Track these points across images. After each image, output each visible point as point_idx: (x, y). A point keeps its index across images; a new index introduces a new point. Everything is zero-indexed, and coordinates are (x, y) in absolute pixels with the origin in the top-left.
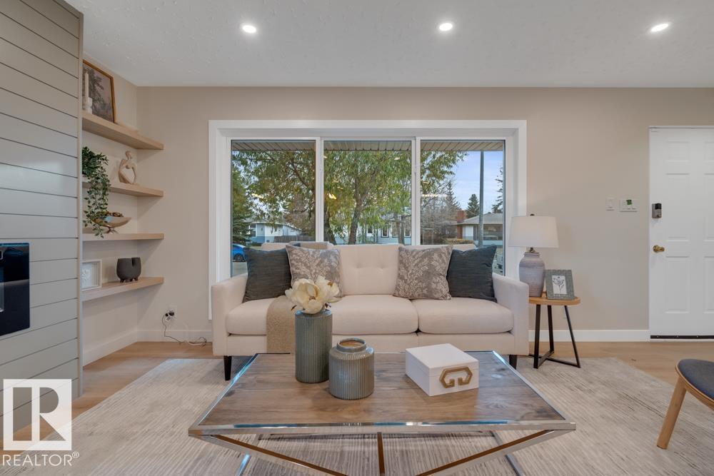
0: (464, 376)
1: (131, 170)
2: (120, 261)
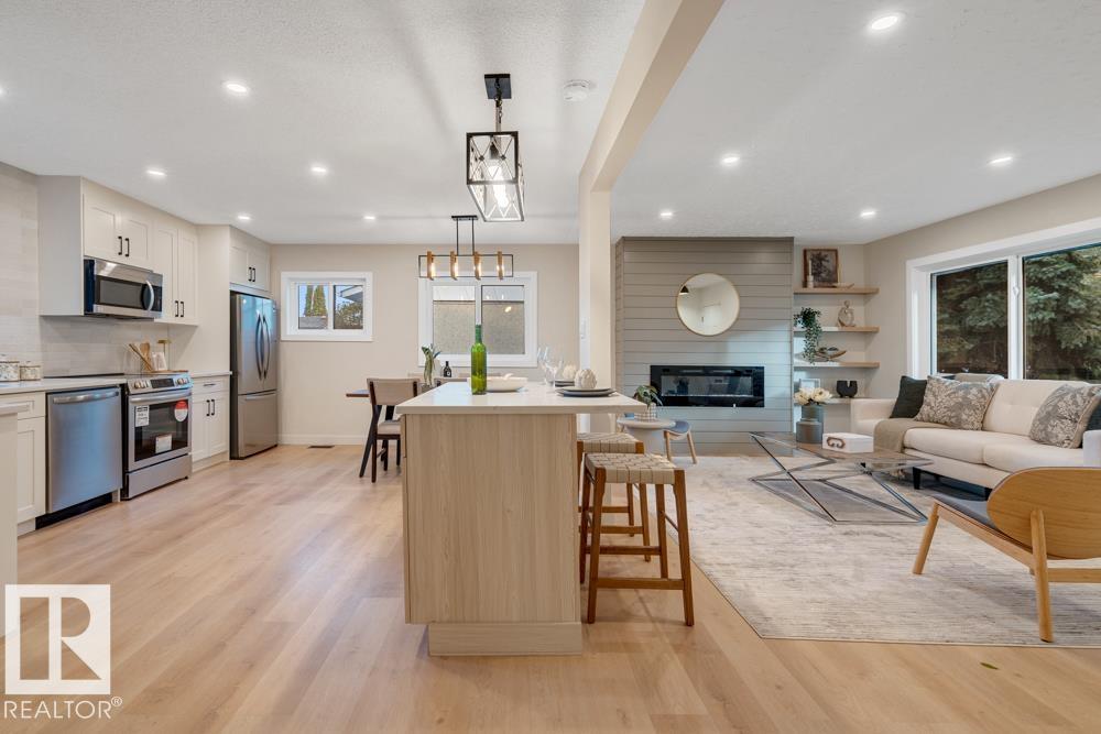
0: (840, 444)
1: (849, 315)
2: (839, 382)
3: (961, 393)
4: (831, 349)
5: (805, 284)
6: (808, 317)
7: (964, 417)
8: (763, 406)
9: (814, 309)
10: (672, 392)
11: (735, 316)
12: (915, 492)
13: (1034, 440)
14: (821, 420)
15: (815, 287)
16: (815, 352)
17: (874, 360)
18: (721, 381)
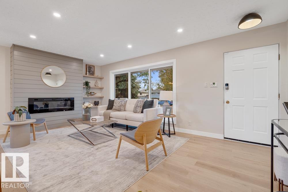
0: (95, 120)
1: (97, 84)
2: (95, 101)
3: (121, 102)
4: (93, 93)
5: (86, 74)
6: (87, 84)
7: (121, 108)
8: (74, 110)
9: (89, 81)
10: (42, 108)
11: (64, 81)
12: (112, 129)
13: (134, 112)
14: (90, 113)
15: (89, 75)
16: (89, 93)
17: (103, 96)
18: (62, 103)
